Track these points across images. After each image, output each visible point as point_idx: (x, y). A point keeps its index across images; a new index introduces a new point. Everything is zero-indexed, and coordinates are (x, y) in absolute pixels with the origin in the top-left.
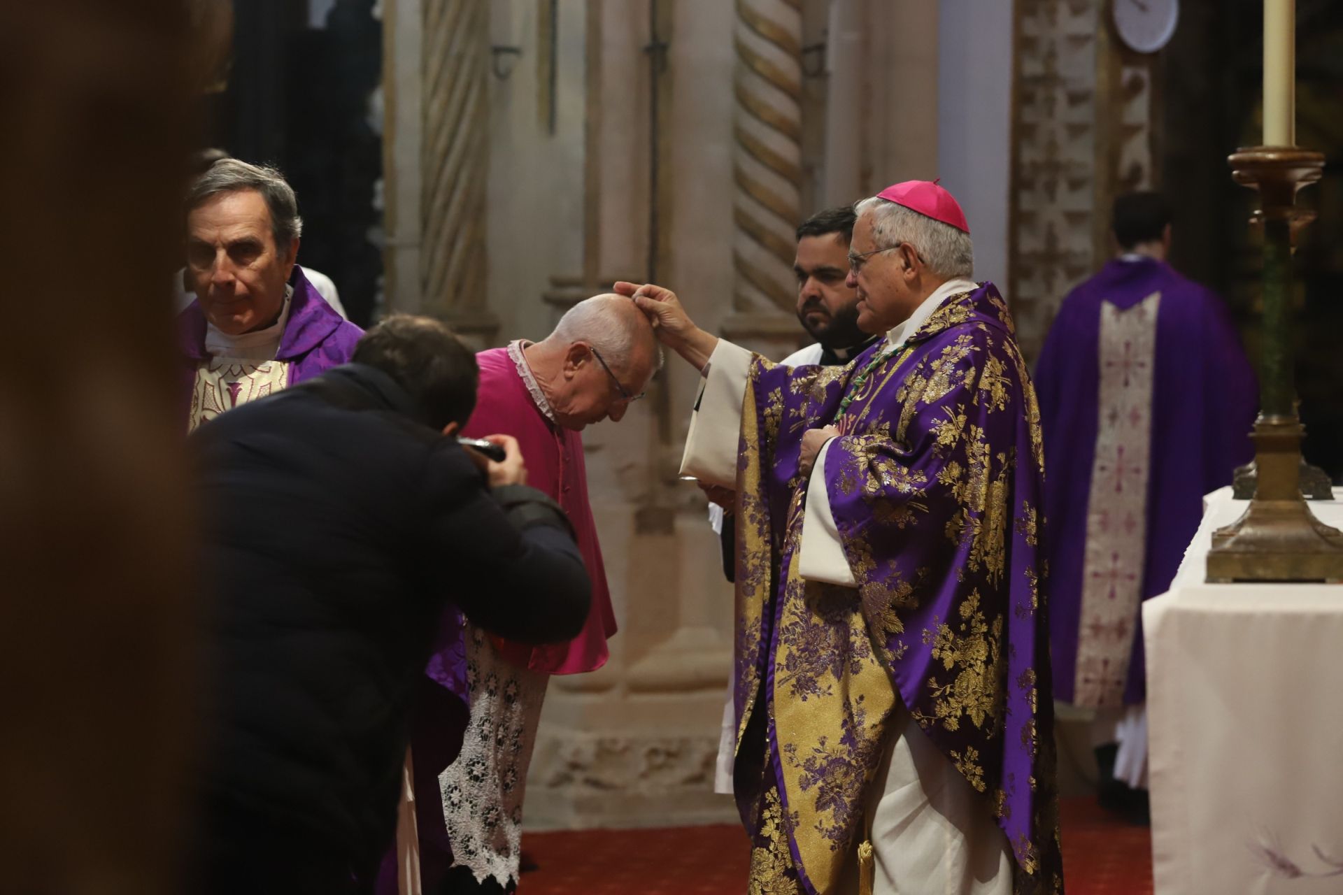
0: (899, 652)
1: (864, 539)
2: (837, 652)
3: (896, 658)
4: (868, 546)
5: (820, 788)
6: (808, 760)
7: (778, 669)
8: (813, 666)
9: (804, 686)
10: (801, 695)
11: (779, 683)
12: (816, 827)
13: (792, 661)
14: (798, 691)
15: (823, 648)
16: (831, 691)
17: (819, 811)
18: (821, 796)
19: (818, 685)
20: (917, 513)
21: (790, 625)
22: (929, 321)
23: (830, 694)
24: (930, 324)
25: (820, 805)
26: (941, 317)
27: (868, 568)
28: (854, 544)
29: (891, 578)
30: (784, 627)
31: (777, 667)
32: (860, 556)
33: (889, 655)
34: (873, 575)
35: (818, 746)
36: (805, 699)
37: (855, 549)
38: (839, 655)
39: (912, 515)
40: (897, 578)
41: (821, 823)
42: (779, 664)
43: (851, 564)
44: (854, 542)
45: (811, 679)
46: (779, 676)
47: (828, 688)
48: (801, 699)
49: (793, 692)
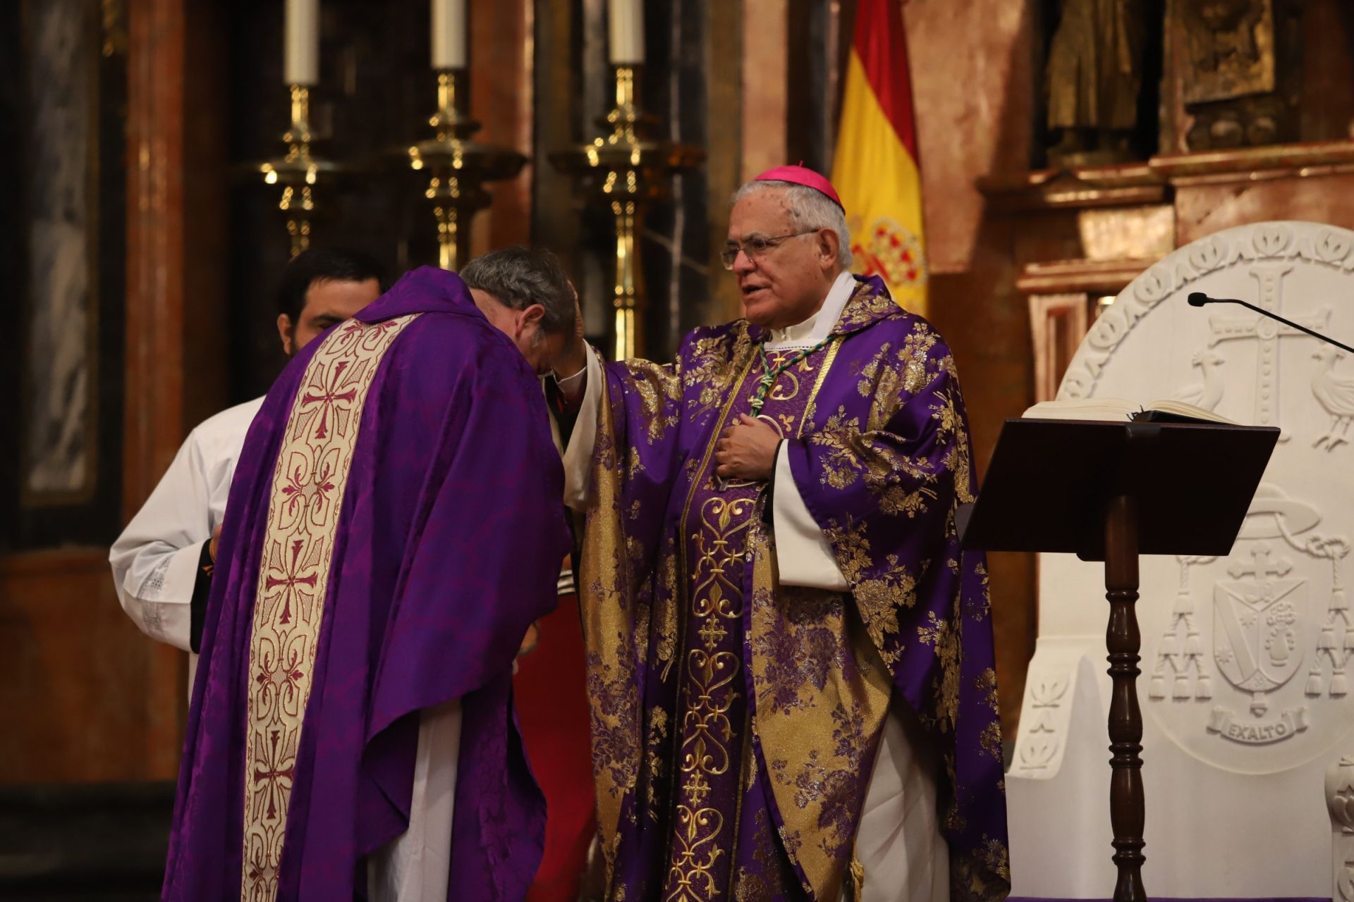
0: (898, 652)
1: (862, 534)
2: (815, 661)
3: (894, 660)
4: (866, 543)
5: (822, 804)
6: (800, 776)
7: (757, 683)
8: (793, 677)
9: (785, 698)
10: (783, 708)
11: (760, 696)
12: (820, 846)
13: (771, 673)
14: (780, 705)
15: (798, 659)
16: (814, 702)
17: (822, 829)
18: (824, 812)
19: (798, 696)
20: (927, 500)
21: (765, 635)
22: (847, 314)
23: (813, 706)
24: (851, 317)
25: (823, 821)
26: (862, 309)
27: (861, 566)
28: (847, 543)
29: (893, 575)
30: (758, 638)
31: (756, 679)
32: (852, 554)
33: (888, 658)
34: (868, 574)
35: (809, 760)
36: (787, 712)
37: (847, 547)
38: (817, 664)
39: (922, 502)
40: (900, 573)
41: (824, 841)
42: (757, 676)
43: (839, 564)
44: (846, 540)
45: (790, 690)
46: (758, 689)
47: (811, 699)
48: (783, 713)
49: (775, 706)
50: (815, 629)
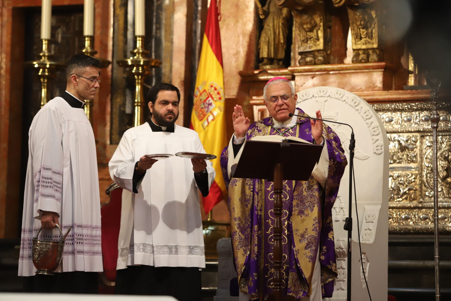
5: (307, 243)
6: (302, 235)
8: (304, 207)
9: (301, 213)
11: (294, 211)
12: (304, 255)
13: (298, 205)
15: (306, 202)
17: (306, 250)
18: (307, 246)
19: (305, 213)
21: (298, 194)
23: (309, 216)
24: (300, 118)
25: (306, 248)
30: (296, 195)
31: (293, 206)
35: (305, 231)
41: (306, 254)
45: (303, 210)
46: (294, 209)
47: (308, 214)
48: (300, 216)
49: (298, 214)
50: (312, 194)
